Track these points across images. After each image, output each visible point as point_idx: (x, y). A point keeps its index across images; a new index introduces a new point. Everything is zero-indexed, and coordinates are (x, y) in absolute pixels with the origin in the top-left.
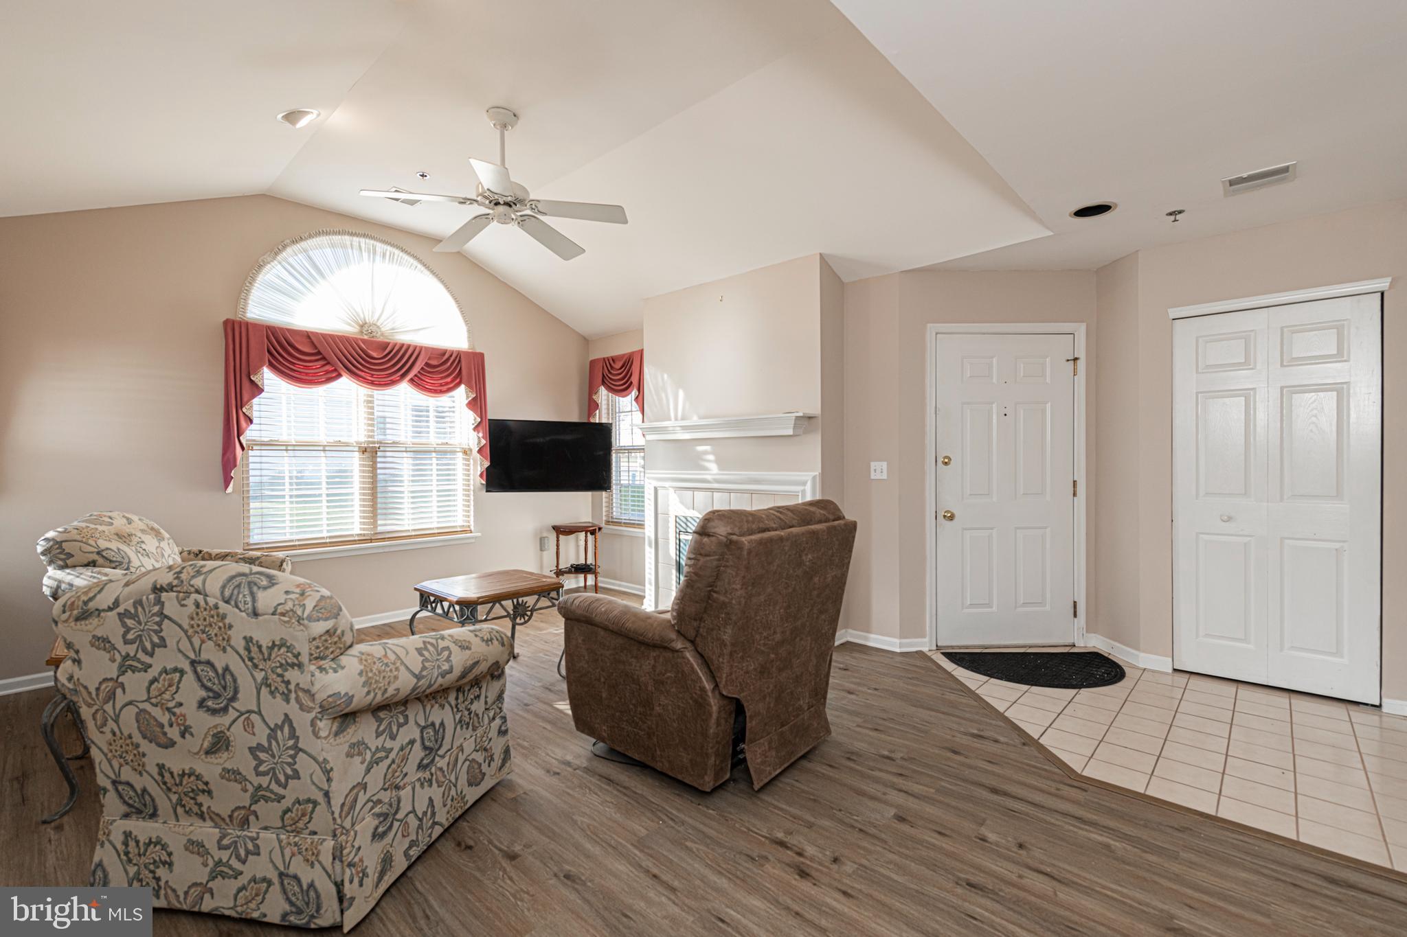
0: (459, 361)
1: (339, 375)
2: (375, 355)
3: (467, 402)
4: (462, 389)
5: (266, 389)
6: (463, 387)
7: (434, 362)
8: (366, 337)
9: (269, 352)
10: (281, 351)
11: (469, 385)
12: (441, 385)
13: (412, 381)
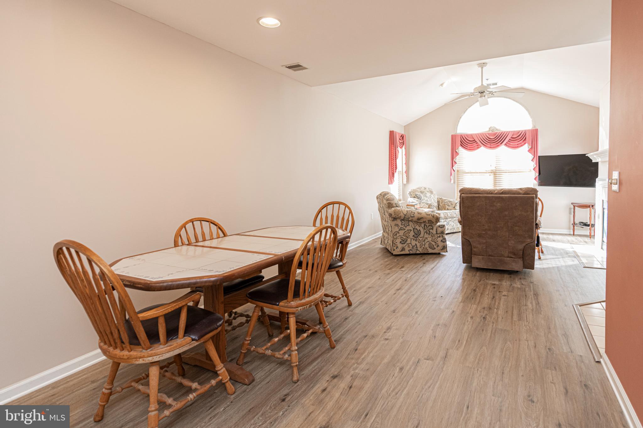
0: (526, 134)
1: (481, 146)
2: (491, 137)
3: (528, 149)
4: (526, 145)
5: (460, 153)
6: (527, 144)
7: (514, 136)
8: (491, 132)
9: (461, 142)
10: (464, 142)
11: (529, 144)
12: (518, 144)
13: (505, 144)
